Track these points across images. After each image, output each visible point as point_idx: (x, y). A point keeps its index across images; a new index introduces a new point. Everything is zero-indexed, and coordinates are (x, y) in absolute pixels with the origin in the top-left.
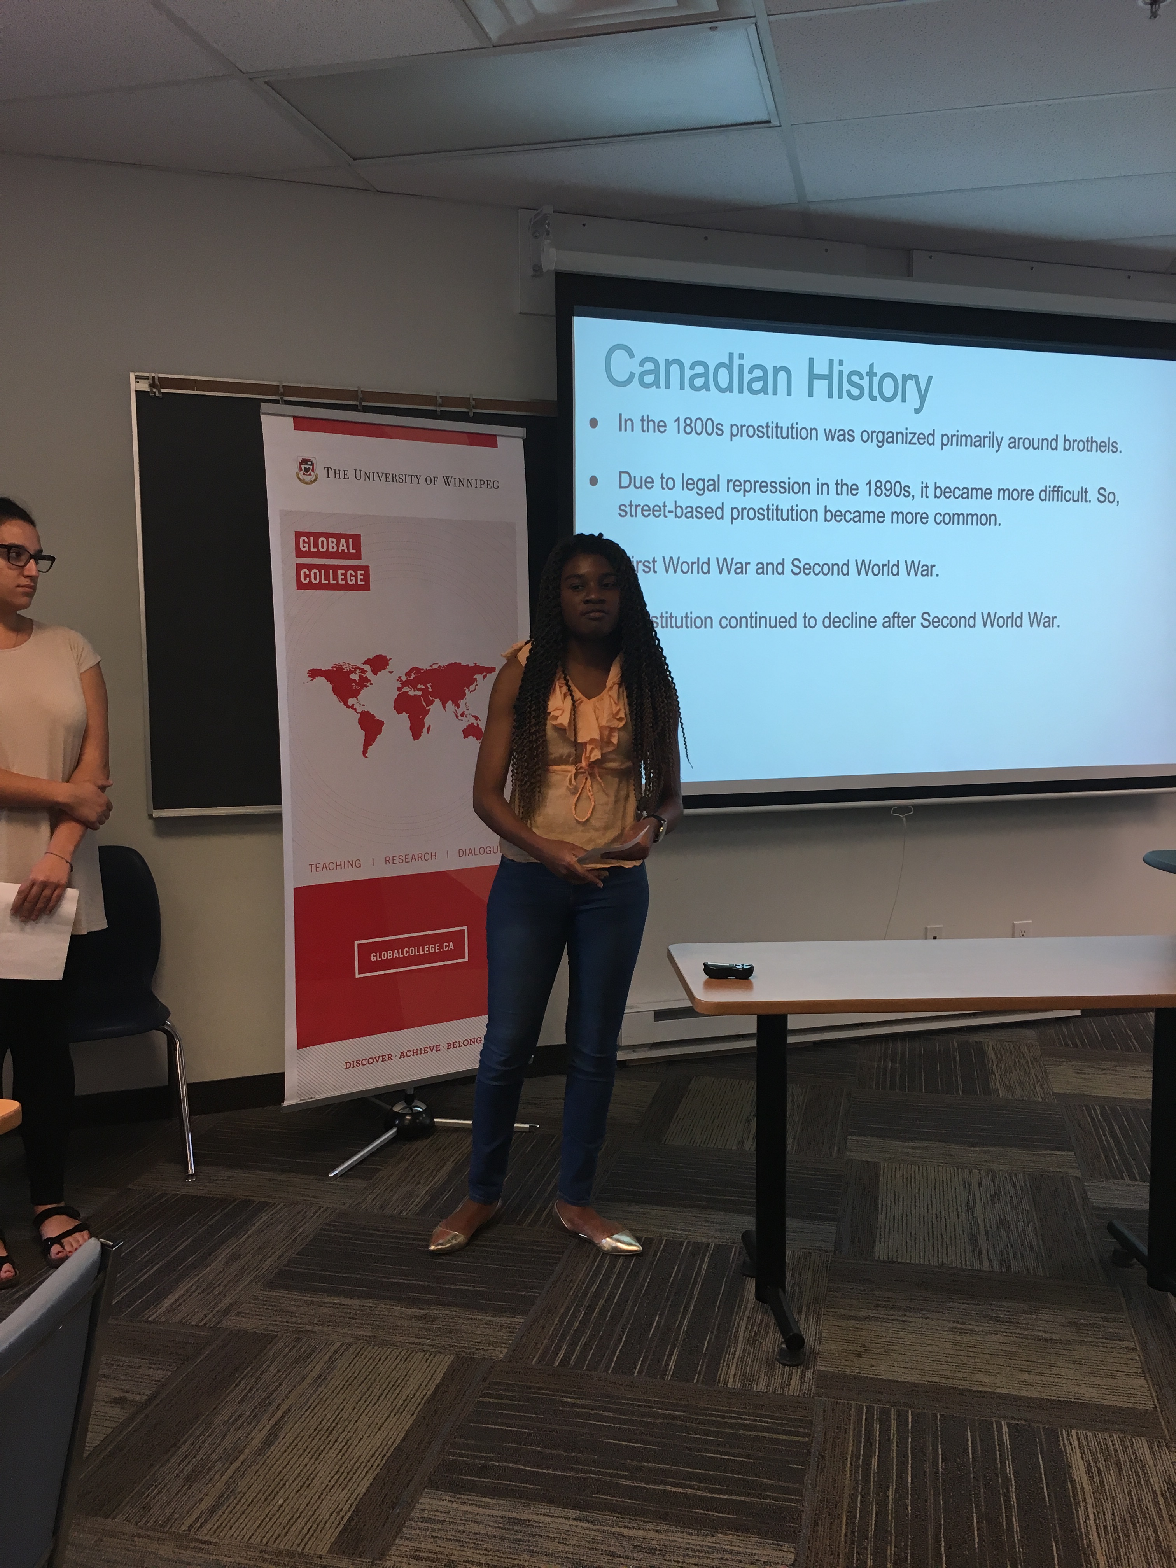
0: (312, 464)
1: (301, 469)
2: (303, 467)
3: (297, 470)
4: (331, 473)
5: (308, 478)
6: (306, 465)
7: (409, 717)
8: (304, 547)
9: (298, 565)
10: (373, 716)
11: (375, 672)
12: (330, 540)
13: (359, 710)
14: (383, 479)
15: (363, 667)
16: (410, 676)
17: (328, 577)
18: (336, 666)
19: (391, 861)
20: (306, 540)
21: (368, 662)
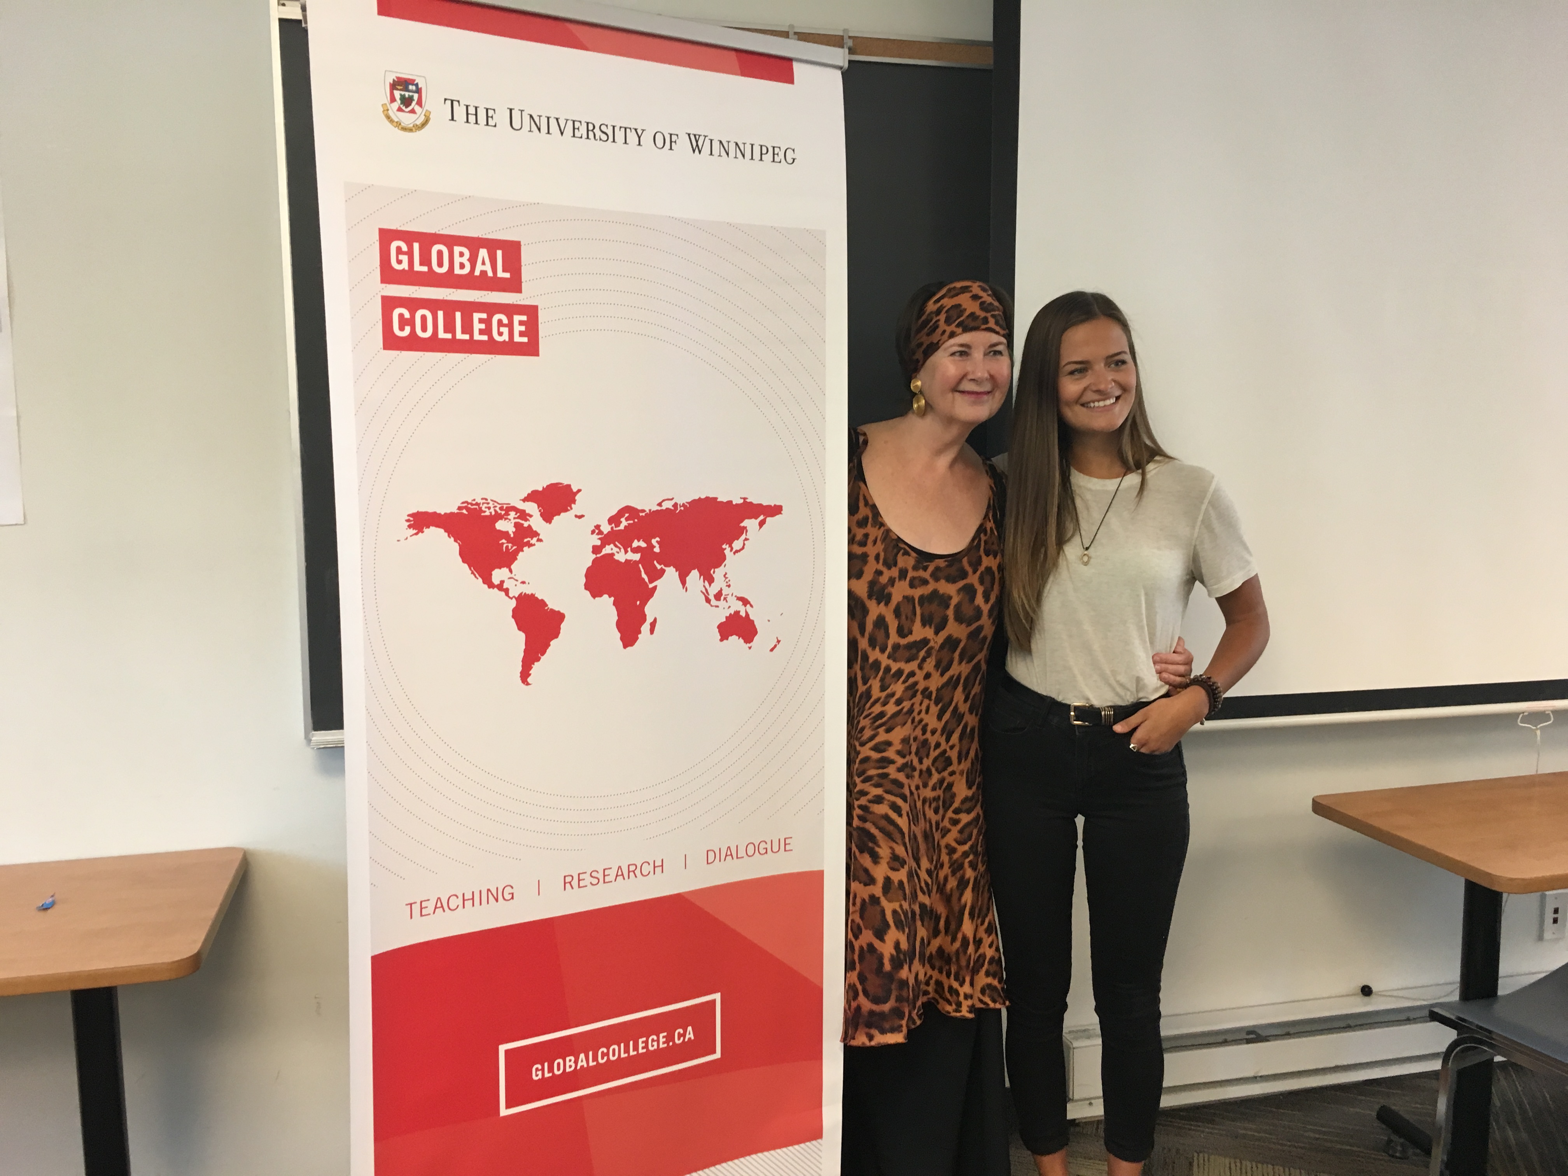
0: (419, 91)
1: (393, 99)
2: (397, 94)
3: (386, 99)
4: (460, 112)
5: (407, 119)
6: (405, 91)
7: (614, 604)
8: (399, 262)
9: (384, 298)
10: (543, 603)
11: (548, 517)
12: (457, 249)
13: (515, 592)
14: (569, 131)
15: (521, 506)
16: (618, 524)
17: (450, 327)
18: (465, 506)
19: (575, 883)
20: (405, 248)
21: (532, 497)
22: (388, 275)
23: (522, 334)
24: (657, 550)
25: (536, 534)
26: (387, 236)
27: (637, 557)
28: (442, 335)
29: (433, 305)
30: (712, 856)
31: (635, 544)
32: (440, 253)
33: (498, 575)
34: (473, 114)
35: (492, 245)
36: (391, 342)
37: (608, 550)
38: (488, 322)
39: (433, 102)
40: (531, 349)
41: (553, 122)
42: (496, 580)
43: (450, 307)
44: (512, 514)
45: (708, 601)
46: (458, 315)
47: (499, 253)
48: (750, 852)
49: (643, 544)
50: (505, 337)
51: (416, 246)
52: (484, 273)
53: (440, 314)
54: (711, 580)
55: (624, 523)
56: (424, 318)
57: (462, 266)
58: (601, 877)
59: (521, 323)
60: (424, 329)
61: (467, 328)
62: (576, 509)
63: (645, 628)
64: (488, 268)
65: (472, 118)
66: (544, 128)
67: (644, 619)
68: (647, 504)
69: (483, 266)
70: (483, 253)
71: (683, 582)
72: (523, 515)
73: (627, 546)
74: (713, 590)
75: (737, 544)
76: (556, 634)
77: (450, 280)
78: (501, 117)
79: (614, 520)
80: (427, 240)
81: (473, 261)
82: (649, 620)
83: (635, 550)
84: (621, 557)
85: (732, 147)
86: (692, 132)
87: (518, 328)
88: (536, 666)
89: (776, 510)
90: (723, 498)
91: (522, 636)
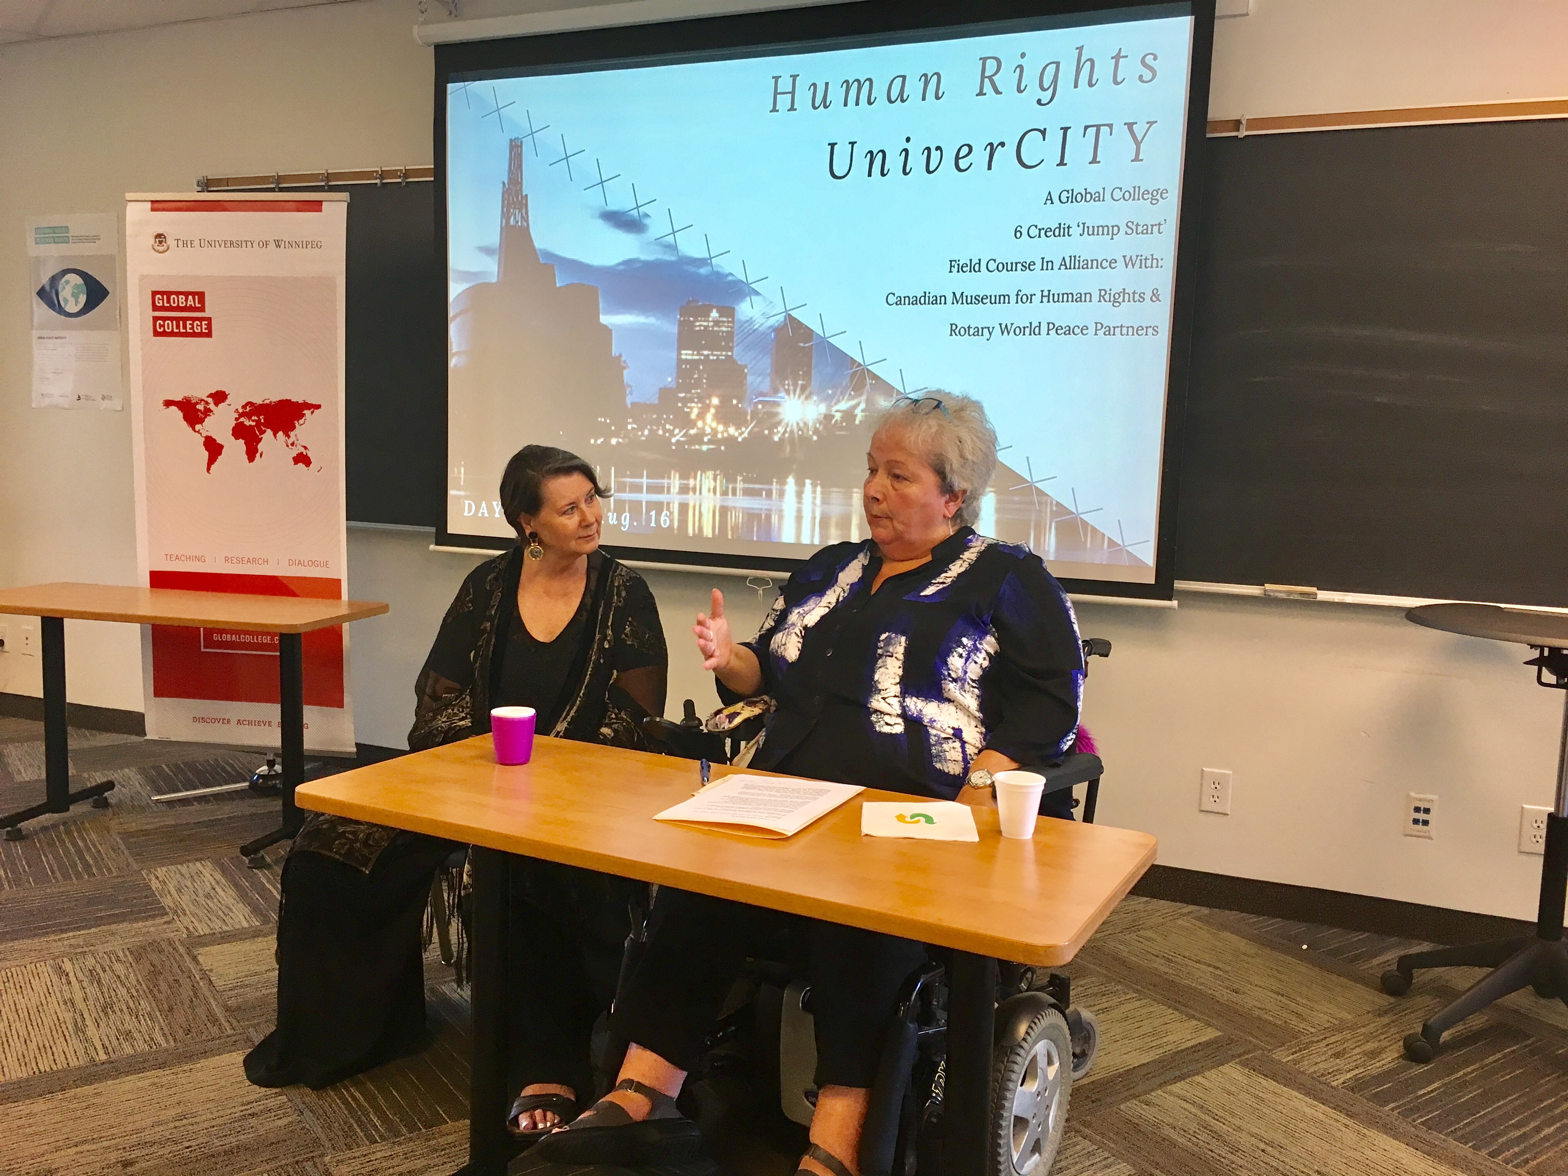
0: (165, 238)
1: (156, 242)
2: (157, 240)
3: (154, 242)
4: (180, 243)
5: (161, 249)
6: (160, 238)
7: (245, 443)
8: (159, 303)
9: (154, 318)
10: (215, 440)
11: (216, 404)
12: (180, 297)
13: (204, 435)
14: (223, 245)
15: (206, 399)
16: (246, 409)
17: (178, 327)
18: (185, 398)
19: (230, 560)
20: (161, 297)
21: (211, 395)
22: (155, 308)
23: (205, 329)
24: (262, 421)
25: (212, 411)
26: (154, 293)
27: (254, 424)
28: (175, 330)
29: (171, 319)
30: (291, 562)
31: (253, 418)
32: (174, 298)
33: (198, 427)
34: (185, 244)
35: (193, 294)
36: (156, 334)
37: (242, 419)
38: (192, 325)
39: (171, 241)
40: (209, 335)
41: (217, 243)
42: (197, 430)
43: (178, 319)
44: (203, 402)
45: (287, 446)
46: (181, 322)
47: (197, 297)
48: (310, 564)
49: (256, 418)
50: (199, 331)
51: (165, 297)
52: (191, 305)
53: (174, 322)
54: (289, 437)
55: (248, 409)
56: (168, 324)
57: (182, 303)
58: (241, 560)
59: (205, 324)
60: (168, 329)
61: (185, 327)
62: (228, 401)
63: (258, 455)
64: (192, 303)
65: (185, 245)
66: (213, 245)
67: (257, 452)
68: (258, 401)
69: (190, 302)
70: (190, 297)
71: (275, 437)
72: (207, 403)
73: (250, 418)
74: (290, 441)
75: (301, 421)
76: (220, 454)
77: (179, 309)
78: (196, 243)
79: (244, 407)
80: (169, 294)
81: (186, 300)
82: (260, 452)
83: (253, 421)
84: (247, 423)
85: (294, 243)
86: (276, 239)
87: (204, 327)
88: (213, 467)
89: (318, 407)
90: (294, 400)
91: (207, 453)
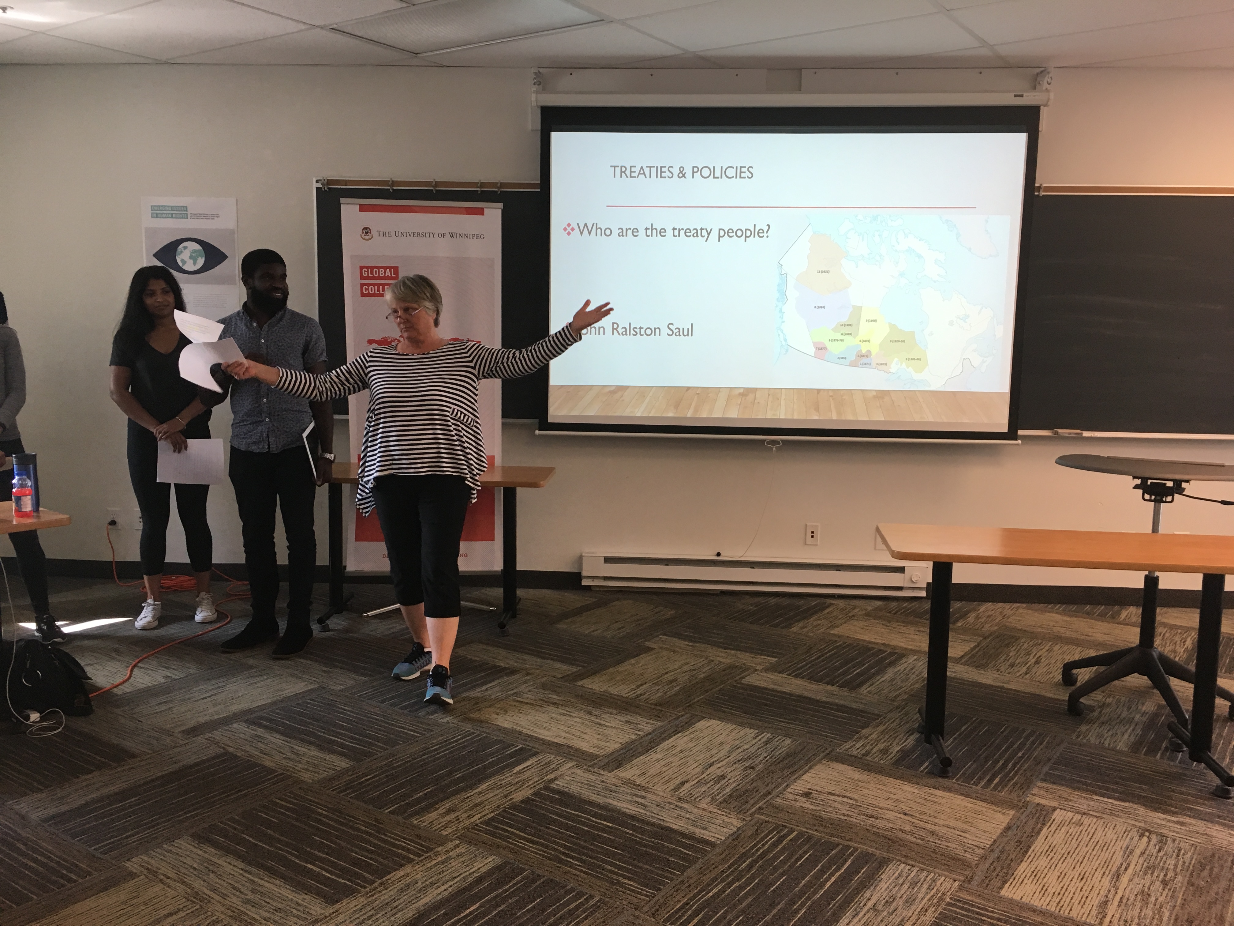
0: (370, 230)
1: (363, 233)
2: (364, 231)
3: (361, 233)
4: (381, 233)
5: (367, 237)
6: (366, 230)
8: (365, 274)
9: (361, 284)
12: (380, 270)
14: (412, 235)
17: (379, 290)
18: (383, 337)
20: (366, 270)
22: (362, 278)
26: (361, 268)
28: (376, 292)
29: (374, 285)
32: (376, 271)
35: (390, 268)
36: (363, 295)
39: (374, 232)
41: (408, 234)
43: (378, 285)
47: (392, 270)
51: (369, 269)
52: (388, 276)
53: (376, 287)
56: (371, 288)
57: (382, 274)
60: (371, 291)
65: (385, 235)
66: (405, 236)
69: (388, 273)
70: (388, 270)
77: (379, 278)
78: (393, 234)
80: (372, 268)
81: (385, 272)
85: (464, 235)
86: (451, 232)
